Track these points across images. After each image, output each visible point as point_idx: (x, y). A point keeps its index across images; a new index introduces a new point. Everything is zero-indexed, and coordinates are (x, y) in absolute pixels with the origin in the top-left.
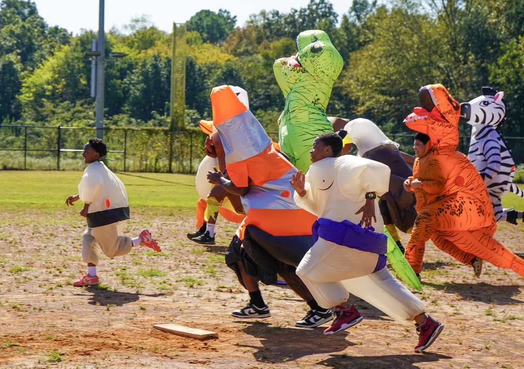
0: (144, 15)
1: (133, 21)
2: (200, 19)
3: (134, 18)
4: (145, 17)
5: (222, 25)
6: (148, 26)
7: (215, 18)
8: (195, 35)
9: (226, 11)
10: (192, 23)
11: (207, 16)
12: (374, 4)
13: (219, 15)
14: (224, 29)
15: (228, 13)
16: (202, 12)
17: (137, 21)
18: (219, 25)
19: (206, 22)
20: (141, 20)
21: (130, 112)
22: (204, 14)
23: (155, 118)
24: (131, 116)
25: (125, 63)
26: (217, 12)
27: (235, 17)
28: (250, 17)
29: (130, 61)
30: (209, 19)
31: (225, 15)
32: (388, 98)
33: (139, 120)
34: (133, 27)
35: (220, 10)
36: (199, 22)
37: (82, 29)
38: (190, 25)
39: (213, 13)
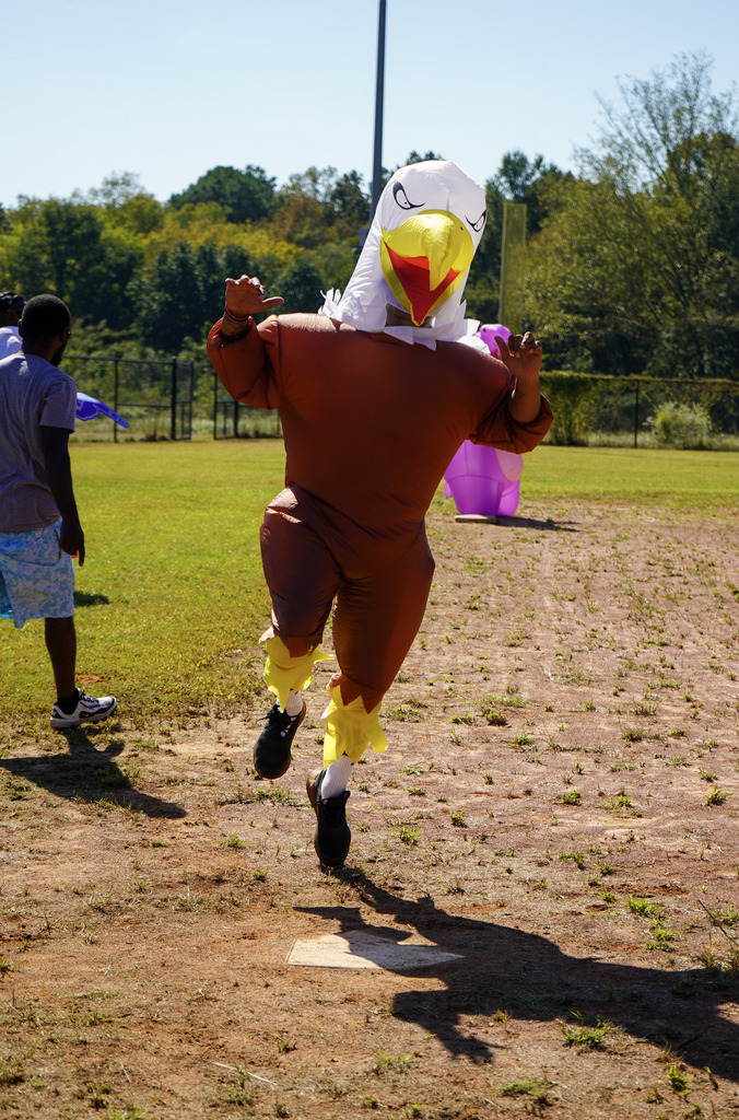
0: (127, 174)
1: (107, 183)
2: (219, 182)
3: (110, 179)
4: (127, 178)
5: (256, 193)
6: (136, 192)
7: (243, 180)
8: (213, 209)
9: (258, 169)
10: (204, 188)
11: (230, 177)
12: (539, 163)
13: (249, 175)
14: (260, 199)
15: (262, 172)
16: (219, 169)
17: (114, 184)
18: (252, 193)
19: (230, 186)
20: (121, 181)
21: (142, 339)
22: (223, 175)
23: (190, 349)
24: (146, 344)
25: (123, 255)
26: (244, 172)
27: (274, 179)
28: (291, 179)
29: (131, 251)
30: (232, 182)
31: (257, 175)
32: (582, 320)
33: (161, 352)
34: (107, 194)
35: (249, 167)
36: (217, 186)
37: (20, 197)
38: (202, 192)
39: (238, 173)
